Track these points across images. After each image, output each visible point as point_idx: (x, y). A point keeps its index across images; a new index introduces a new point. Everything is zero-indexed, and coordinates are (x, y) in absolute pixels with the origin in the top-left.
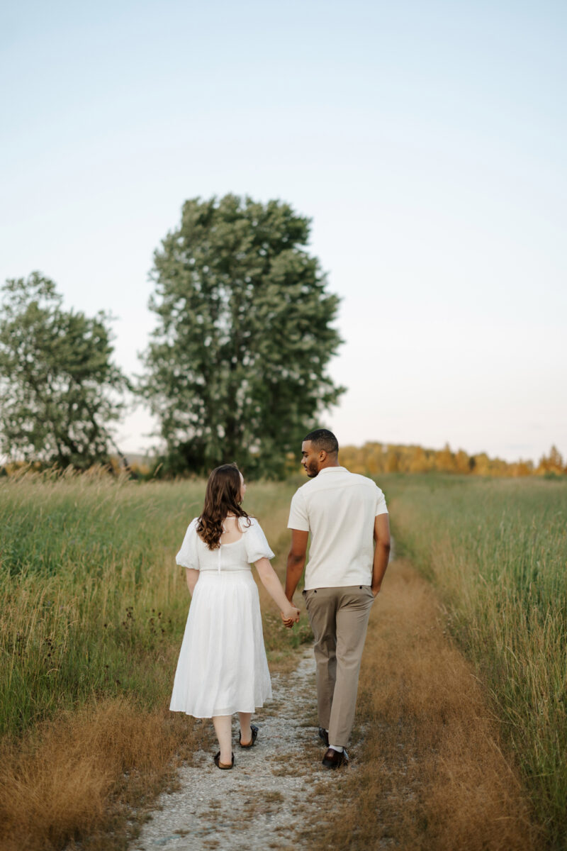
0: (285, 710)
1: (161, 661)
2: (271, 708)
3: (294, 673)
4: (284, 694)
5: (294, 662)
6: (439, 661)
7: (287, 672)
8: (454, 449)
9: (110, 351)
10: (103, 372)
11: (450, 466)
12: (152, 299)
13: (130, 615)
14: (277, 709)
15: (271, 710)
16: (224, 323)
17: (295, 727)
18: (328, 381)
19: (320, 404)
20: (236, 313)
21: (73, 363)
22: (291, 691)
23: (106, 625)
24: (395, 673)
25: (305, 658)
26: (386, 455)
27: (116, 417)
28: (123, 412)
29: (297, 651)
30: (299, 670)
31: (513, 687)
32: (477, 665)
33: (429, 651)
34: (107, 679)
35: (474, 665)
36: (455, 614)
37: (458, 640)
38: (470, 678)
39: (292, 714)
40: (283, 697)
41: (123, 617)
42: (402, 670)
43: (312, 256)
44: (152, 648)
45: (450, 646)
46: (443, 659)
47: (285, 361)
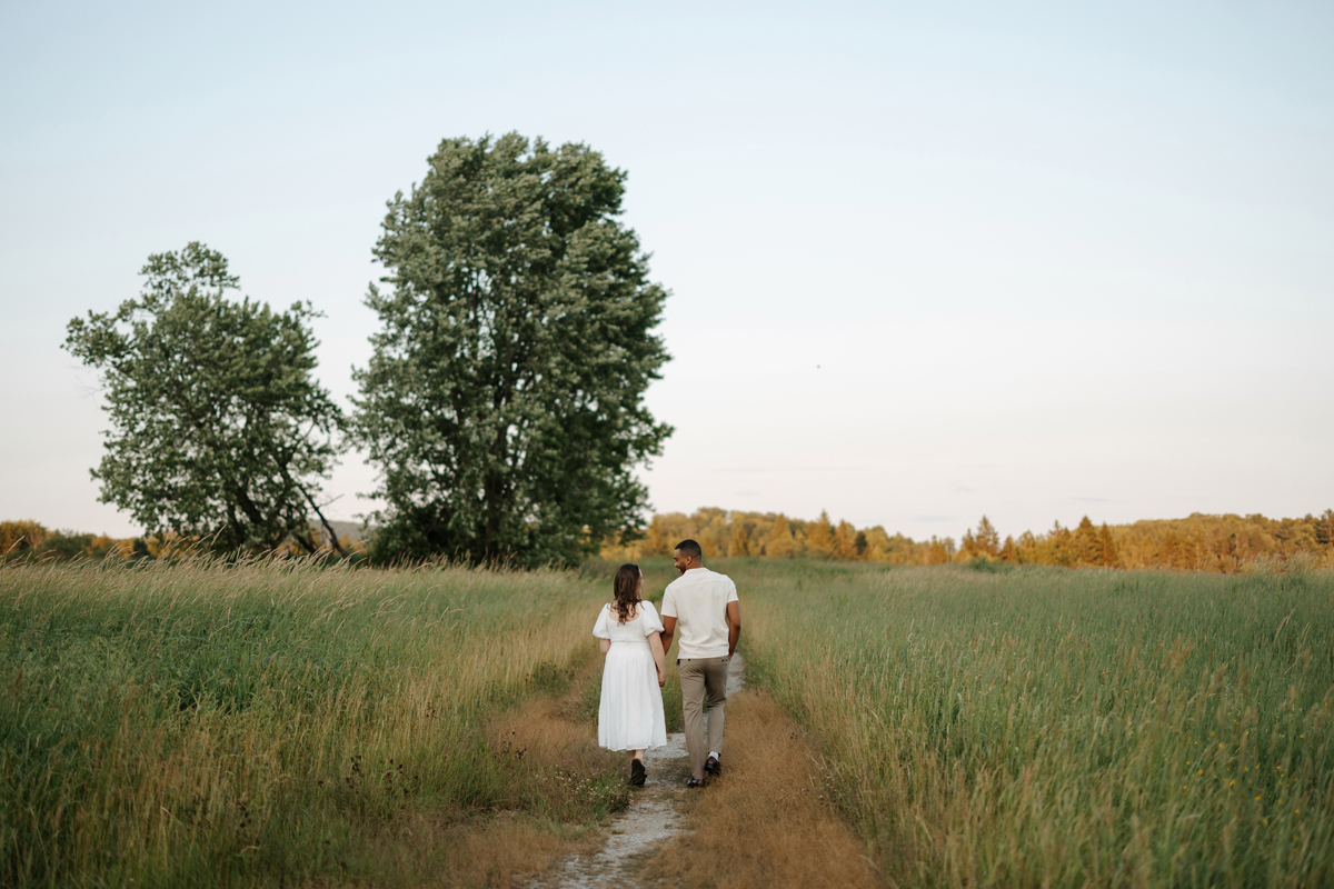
1: (406, 835)
5: (599, 839)
6: (813, 838)
7: (591, 854)
9: (309, 363)
10: (301, 397)
11: (828, 548)
12: (375, 290)
13: (356, 768)
18: (644, 418)
19: (633, 452)
22: (597, 880)
23: (321, 783)
24: (748, 857)
25: (614, 833)
26: (729, 528)
27: (320, 468)
28: (329, 461)
29: (602, 822)
30: (608, 851)
31: (922, 875)
32: (871, 844)
33: (799, 823)
34: (325, 863)
35: (866, 844)
36: (837, 769)
37: (841, 808)
38: (860, 861)
41: (345, 769)
42: (759, 851)
43: (626, 229)
44: (390, 817)
45: (830, 816)
46: (819, 835)
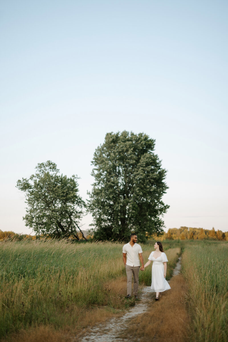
0: (112, 332)
2: (106, 331)
3: (122, 318)
4: (114, 326)
8: (216, 230)
9: (77, 190)
10: (75, 199)
11: (215, 237)
12: (93, 172)
13: (60, 294)
14: (108, 331)
15: (106, 332)
16: (121, 181)
17: (113, 338)
18: (162, 203)
19: (159, 212)
20: (126, 177)
21: (62, 196)
26: (189, 232)
27: (79, 217)
28: (82, 215)
39: (114, 333)
40: (113, 327)
43: (155, 154)
47: (144, 195)
